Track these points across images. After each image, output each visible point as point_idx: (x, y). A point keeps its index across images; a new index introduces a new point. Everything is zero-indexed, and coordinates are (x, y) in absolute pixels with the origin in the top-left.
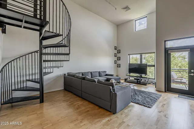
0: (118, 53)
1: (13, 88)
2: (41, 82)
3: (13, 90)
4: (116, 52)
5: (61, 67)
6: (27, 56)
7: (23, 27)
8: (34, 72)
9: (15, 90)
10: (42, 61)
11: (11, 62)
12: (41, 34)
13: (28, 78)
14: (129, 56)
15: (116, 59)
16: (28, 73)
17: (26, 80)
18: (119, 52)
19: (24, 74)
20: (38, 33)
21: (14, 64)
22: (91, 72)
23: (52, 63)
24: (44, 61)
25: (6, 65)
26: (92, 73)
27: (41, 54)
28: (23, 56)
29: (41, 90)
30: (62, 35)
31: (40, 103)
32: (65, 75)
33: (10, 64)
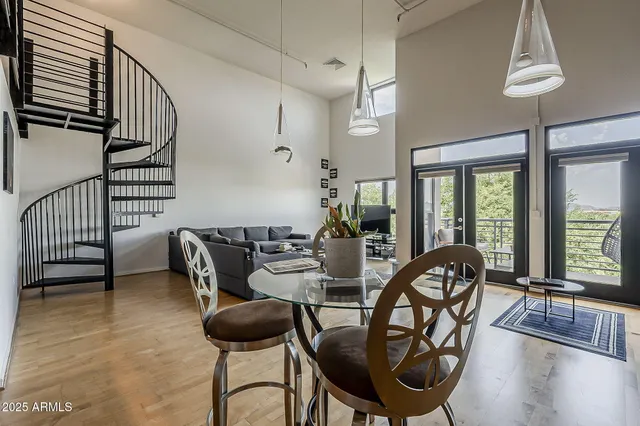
0: (331, 177)
1: (46, 259)
2: (106, 244)
3: (46, 263)
4: (326, 174)
5: (158, 212)
6: (76, 187)
7: (66, 126)
8: (92, 225)
9: (49, 262)
10: (110, 199)
11: (40, 200)
12: (105, 140)
13: (78, 239)
14: (359, 186)
15: (326, 193)
16: (77, 227)
17: (75, 243)
18: (334, 174)
19: (70, 228)
20: (100, 136)
21: (46, 205)
22: (245, 230)
23: (136, 202)
24: (115, 199)
25: (29, 208)
26: (249, 231)
27: (107, 183)
28: (65, 188)
29: (108, 262)
30: (150, 144)
31: (106, 289)
32: (172, 233)
33: (38, 205)
